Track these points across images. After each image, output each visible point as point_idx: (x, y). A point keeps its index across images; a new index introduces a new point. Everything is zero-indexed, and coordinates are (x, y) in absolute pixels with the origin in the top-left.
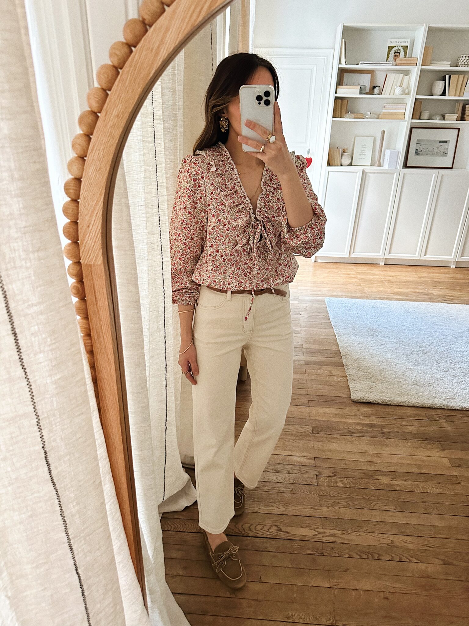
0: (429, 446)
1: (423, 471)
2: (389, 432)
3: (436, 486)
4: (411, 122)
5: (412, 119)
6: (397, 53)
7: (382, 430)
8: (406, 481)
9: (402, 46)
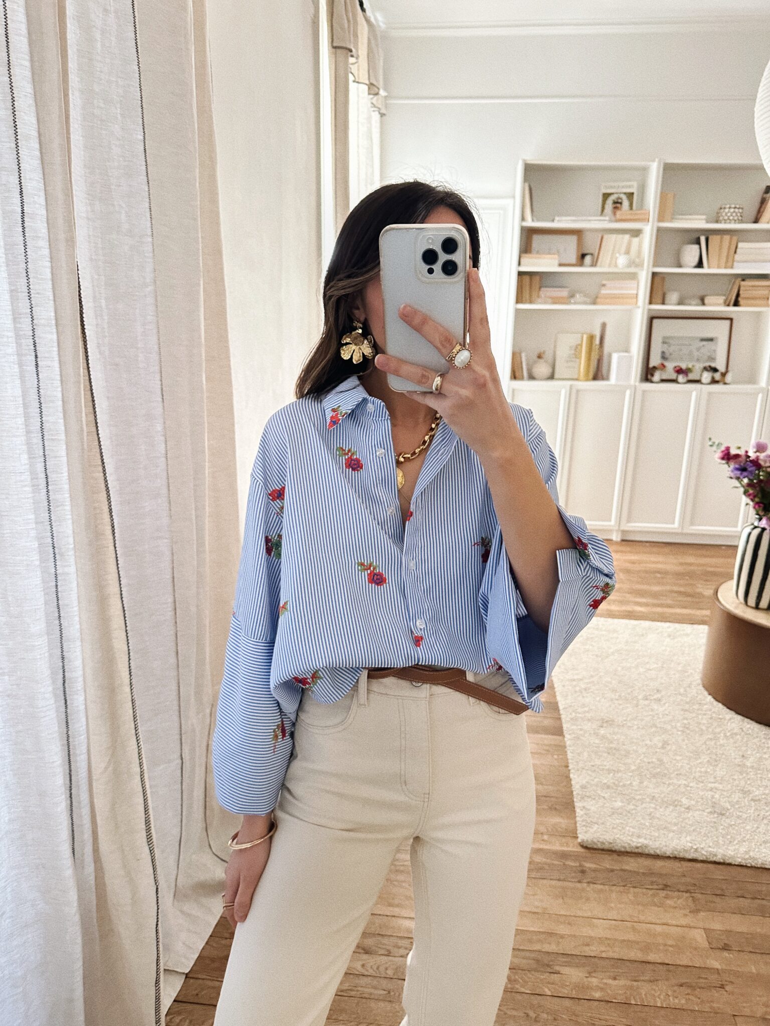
0: (669, 902)
1: (651, 957)
2: (595, 870)
3: (675, 991)
4: (649, 310)
5: (650, 303)
6: (617, 204)
7: (581, 866)
8: (615, 979)
9: (625, 193)
